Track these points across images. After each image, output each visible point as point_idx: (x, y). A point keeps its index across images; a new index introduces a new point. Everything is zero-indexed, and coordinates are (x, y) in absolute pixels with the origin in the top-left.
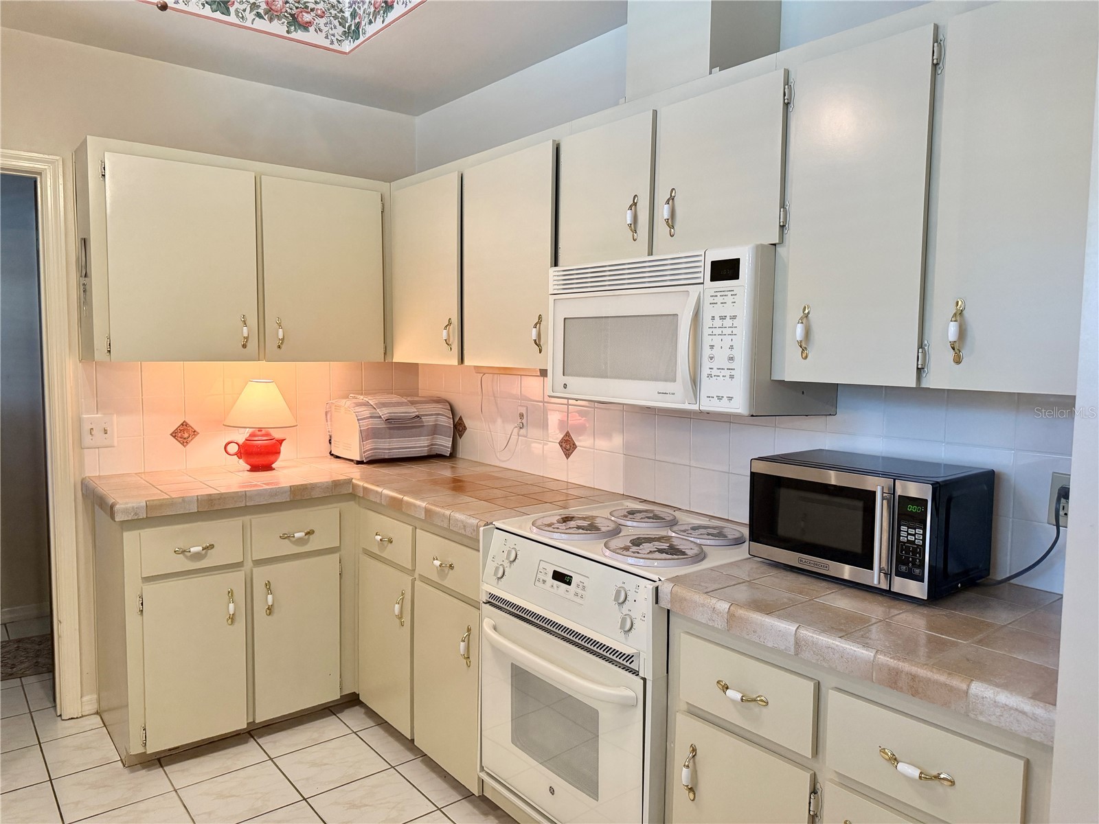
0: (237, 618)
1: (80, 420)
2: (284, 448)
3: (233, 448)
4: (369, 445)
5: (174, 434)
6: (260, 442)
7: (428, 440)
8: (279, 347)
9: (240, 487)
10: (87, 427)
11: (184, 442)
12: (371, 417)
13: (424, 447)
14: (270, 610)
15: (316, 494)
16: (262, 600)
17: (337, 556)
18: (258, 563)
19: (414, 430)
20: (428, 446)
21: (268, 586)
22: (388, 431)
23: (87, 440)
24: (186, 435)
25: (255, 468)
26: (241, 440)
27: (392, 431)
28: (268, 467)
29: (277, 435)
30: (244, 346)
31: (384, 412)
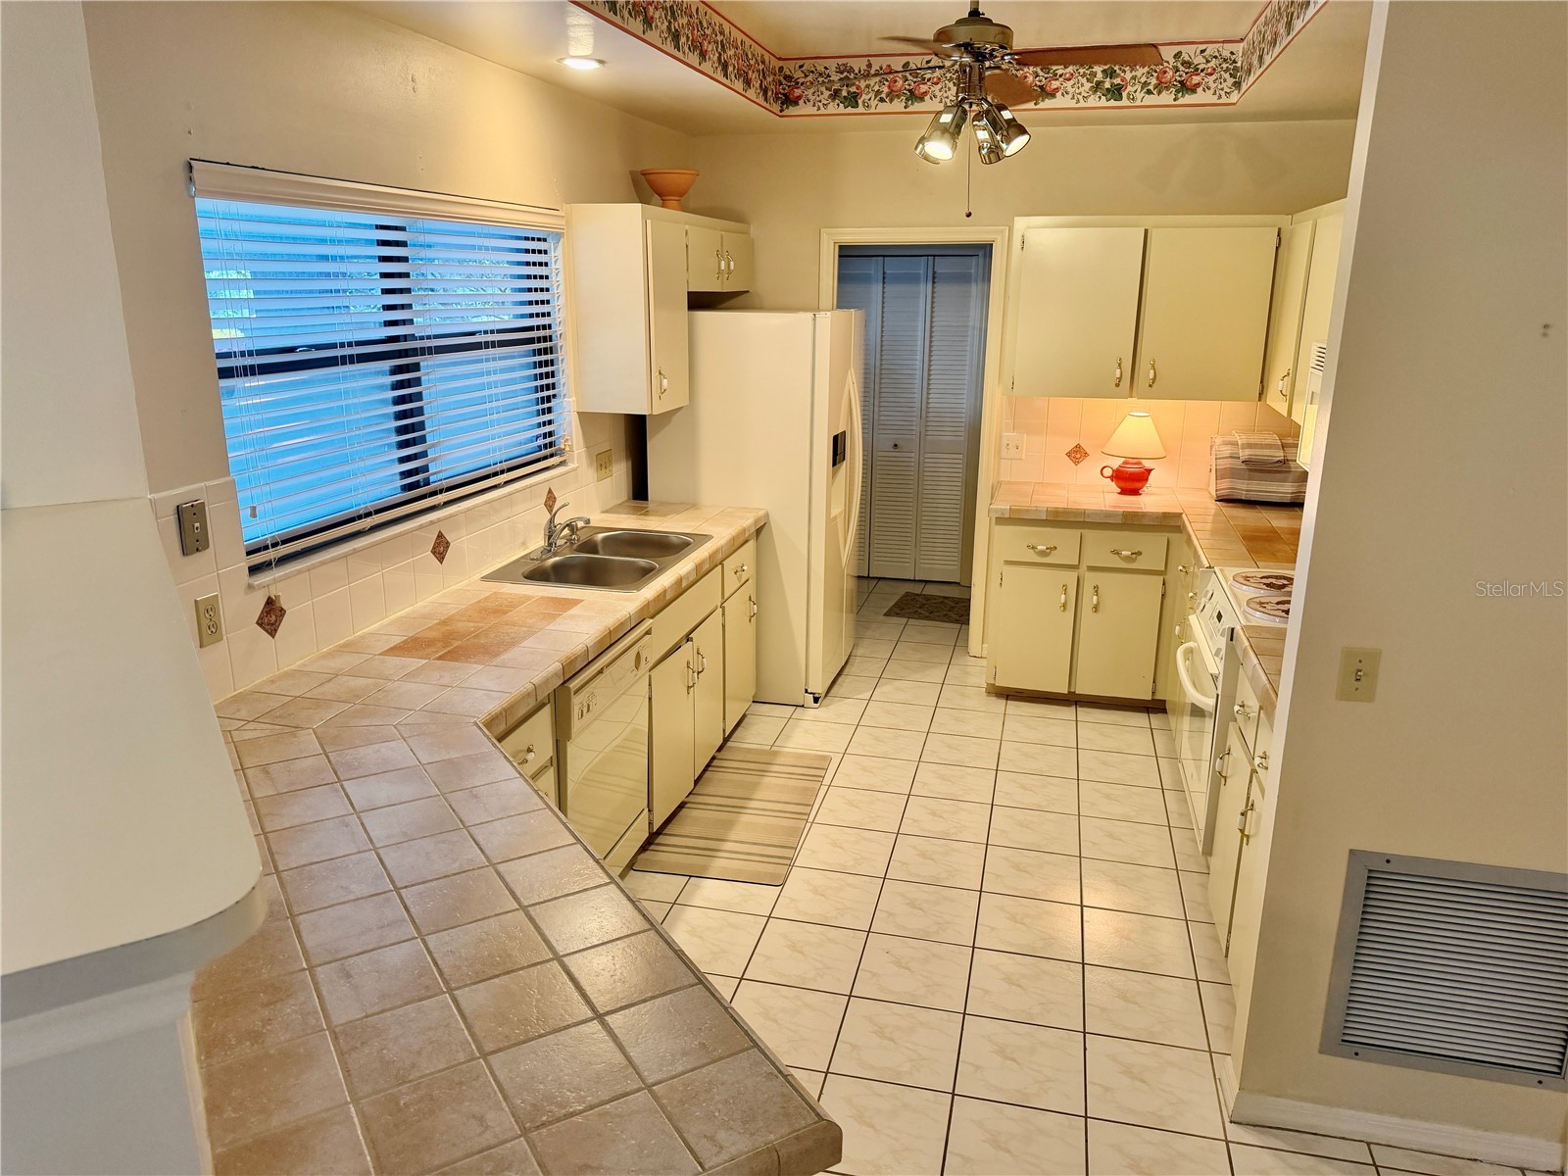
0: (1068, 607)
1: (1001, 437)
2: (1151, 477)
3: (1108, 472)
4: (1225, 484)
5: (1069, 455)
6: (1132, 469)
7: (1293, 486)
8: (1150, 386)
9: (1110, 506)
10: (1005, 442)
11: (1077, 462)
12: (1231, 457)
13: (1287, 493)
14: (1096, 608)
15: (1146, 522)
16: (1089, 599)
17: (1162, 578)
18: (1091, 569)
19: (1278, 475)
20: (1292, 493)
21: (1096, 588)
22: (1247, 473)
23: (1004, 453)
24: (1078, 456)
25: (1124, 492)
26: (1115, 467)
27: (1252, 473)
28: (1135, 492)
29: (1147, 464)
30: (1117, 385)
31: (1245, 454)
